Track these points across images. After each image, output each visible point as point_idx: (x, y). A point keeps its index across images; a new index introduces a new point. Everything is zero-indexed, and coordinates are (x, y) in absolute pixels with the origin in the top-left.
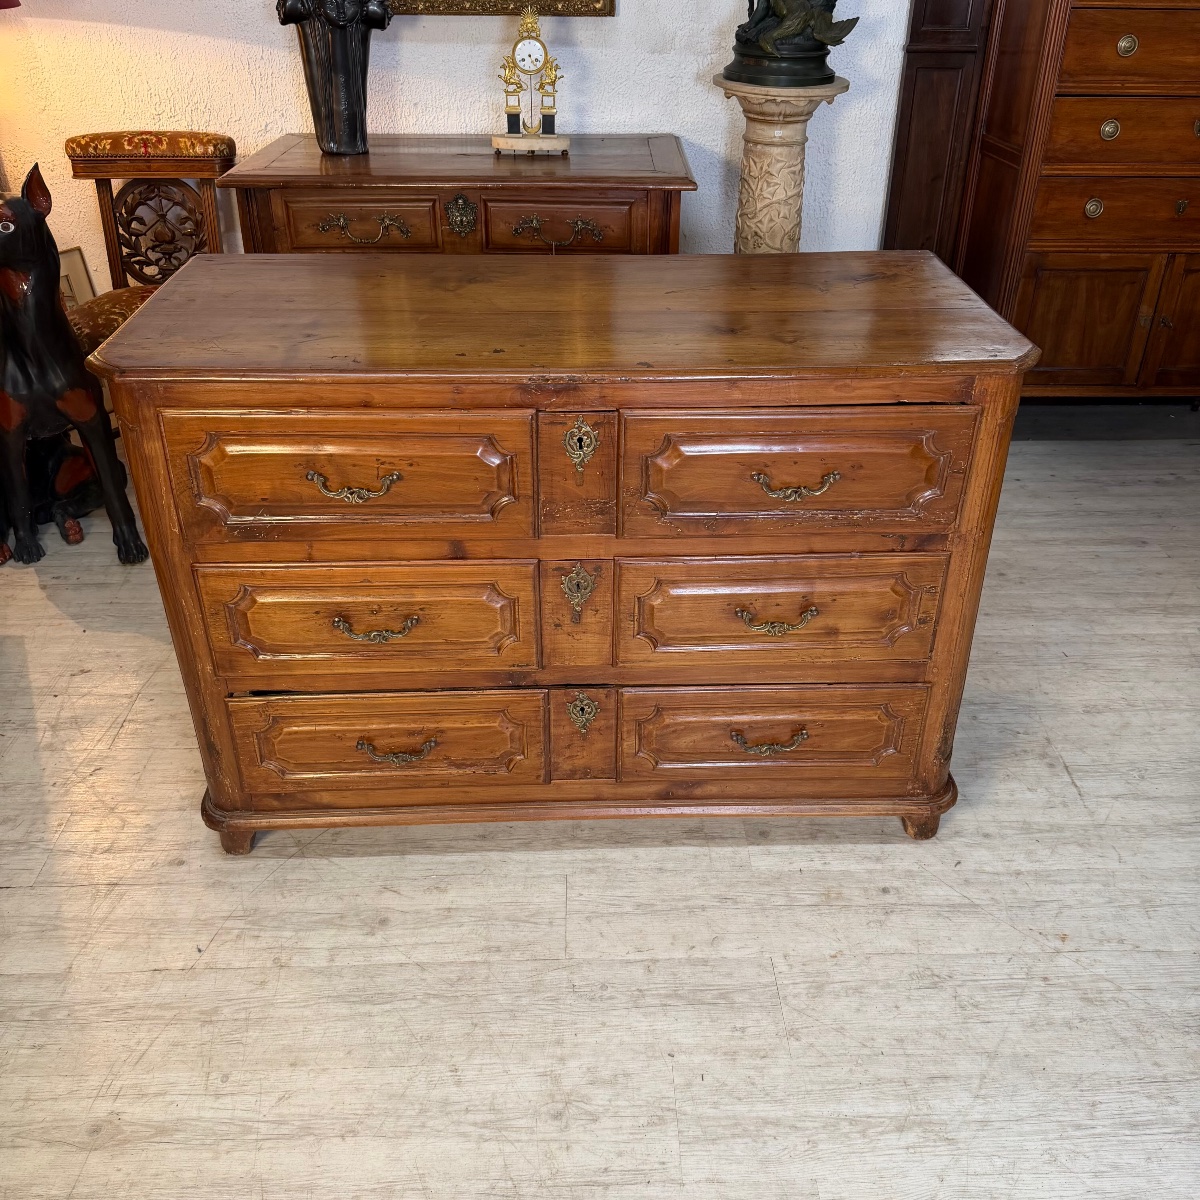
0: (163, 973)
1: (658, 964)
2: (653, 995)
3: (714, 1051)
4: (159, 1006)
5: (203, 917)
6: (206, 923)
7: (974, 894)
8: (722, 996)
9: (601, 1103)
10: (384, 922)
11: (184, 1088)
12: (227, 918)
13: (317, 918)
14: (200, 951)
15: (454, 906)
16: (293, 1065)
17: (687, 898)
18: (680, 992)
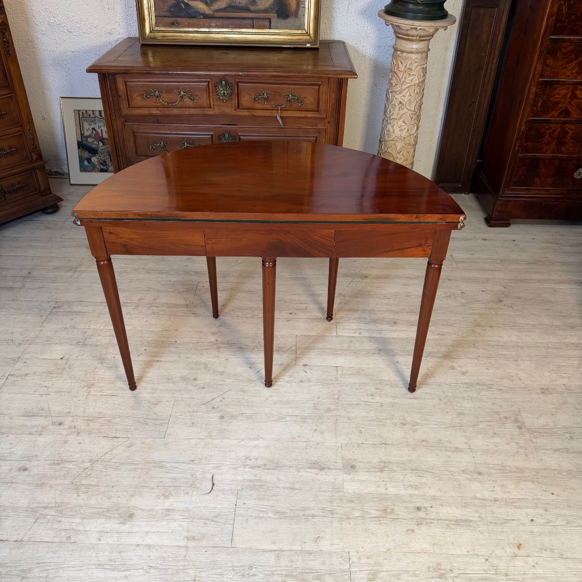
7: (470, 513)
10: (131, 516)
12: (45, 508)
13: (94, 511)
17: (305, 509)
18: (294, 574)
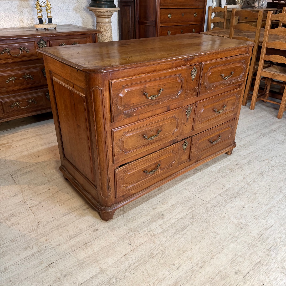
0: (128, 254)
1: (221, 194)
2: (228, 200)
3: (248, 203)
4: (136, 262)
5: (120, 237)
6: (123, 238)
7: (248, 159)
8: (238, 194)
9: (245, 222)
10: (163, 215)
11: (167, 273)
12: (127, 234)
13: (147, 222)
14: (130, 244)
15: (173, 204)
16: (184, 252)
17: (210, 181)
18: (231, 197)
